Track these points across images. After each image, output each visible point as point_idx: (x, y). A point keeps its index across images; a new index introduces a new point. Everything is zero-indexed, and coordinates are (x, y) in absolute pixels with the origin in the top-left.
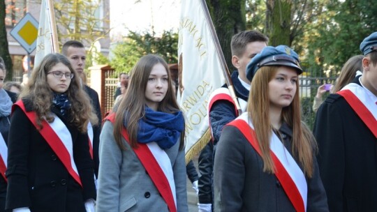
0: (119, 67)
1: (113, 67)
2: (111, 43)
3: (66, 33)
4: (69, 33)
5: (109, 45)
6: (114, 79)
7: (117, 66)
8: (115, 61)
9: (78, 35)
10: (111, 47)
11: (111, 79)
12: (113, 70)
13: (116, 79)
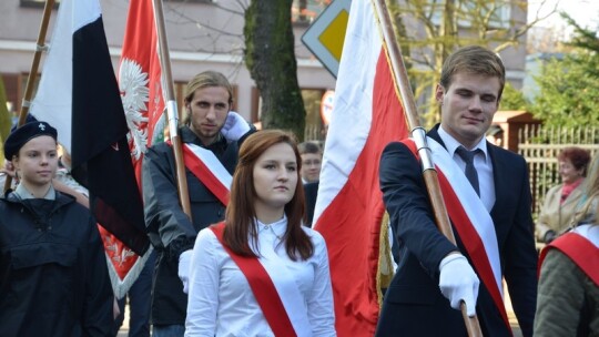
0: (554, 117)
1: (537, 116)
2: (528, 58)
3: (421, 35)
4: (430, 36)
5: (524, 62)
6: (539, 146)
7: (547, 113)
8: (542, 101)
9: (450, 40)
10: (529, 66)
11: (533, 146)
12: (539, 123)
13: (544, 147)
